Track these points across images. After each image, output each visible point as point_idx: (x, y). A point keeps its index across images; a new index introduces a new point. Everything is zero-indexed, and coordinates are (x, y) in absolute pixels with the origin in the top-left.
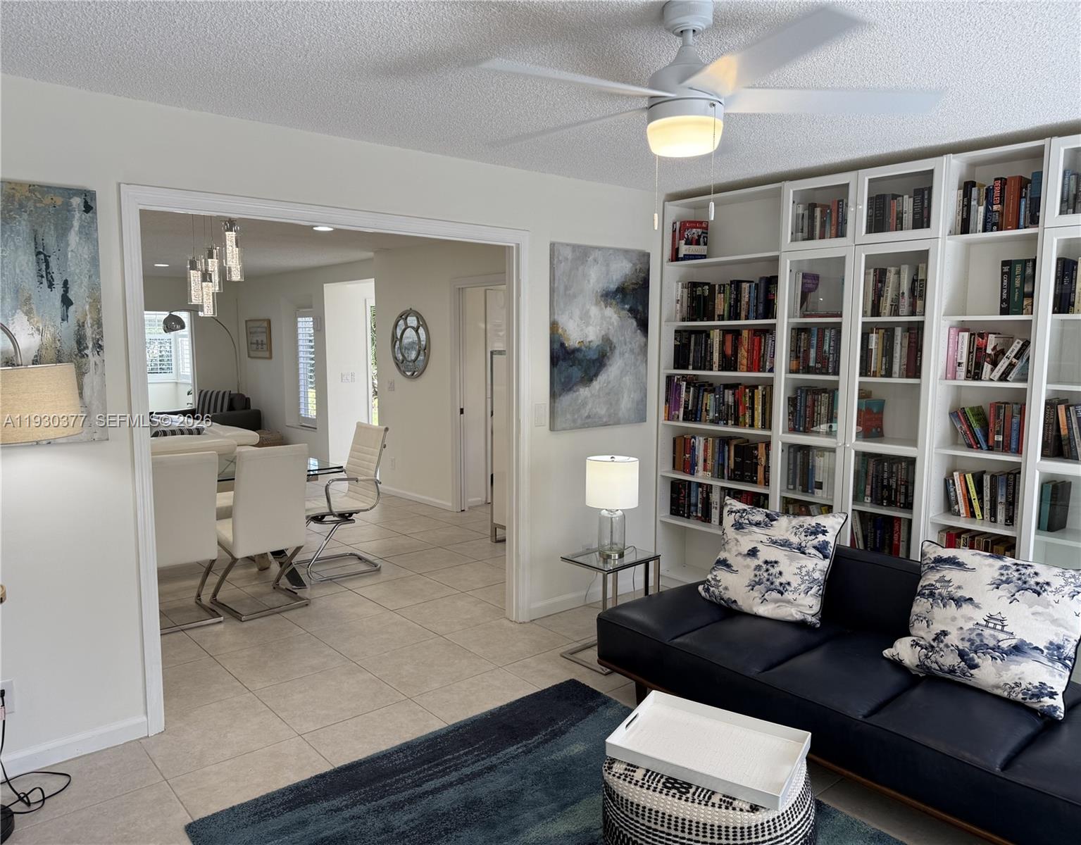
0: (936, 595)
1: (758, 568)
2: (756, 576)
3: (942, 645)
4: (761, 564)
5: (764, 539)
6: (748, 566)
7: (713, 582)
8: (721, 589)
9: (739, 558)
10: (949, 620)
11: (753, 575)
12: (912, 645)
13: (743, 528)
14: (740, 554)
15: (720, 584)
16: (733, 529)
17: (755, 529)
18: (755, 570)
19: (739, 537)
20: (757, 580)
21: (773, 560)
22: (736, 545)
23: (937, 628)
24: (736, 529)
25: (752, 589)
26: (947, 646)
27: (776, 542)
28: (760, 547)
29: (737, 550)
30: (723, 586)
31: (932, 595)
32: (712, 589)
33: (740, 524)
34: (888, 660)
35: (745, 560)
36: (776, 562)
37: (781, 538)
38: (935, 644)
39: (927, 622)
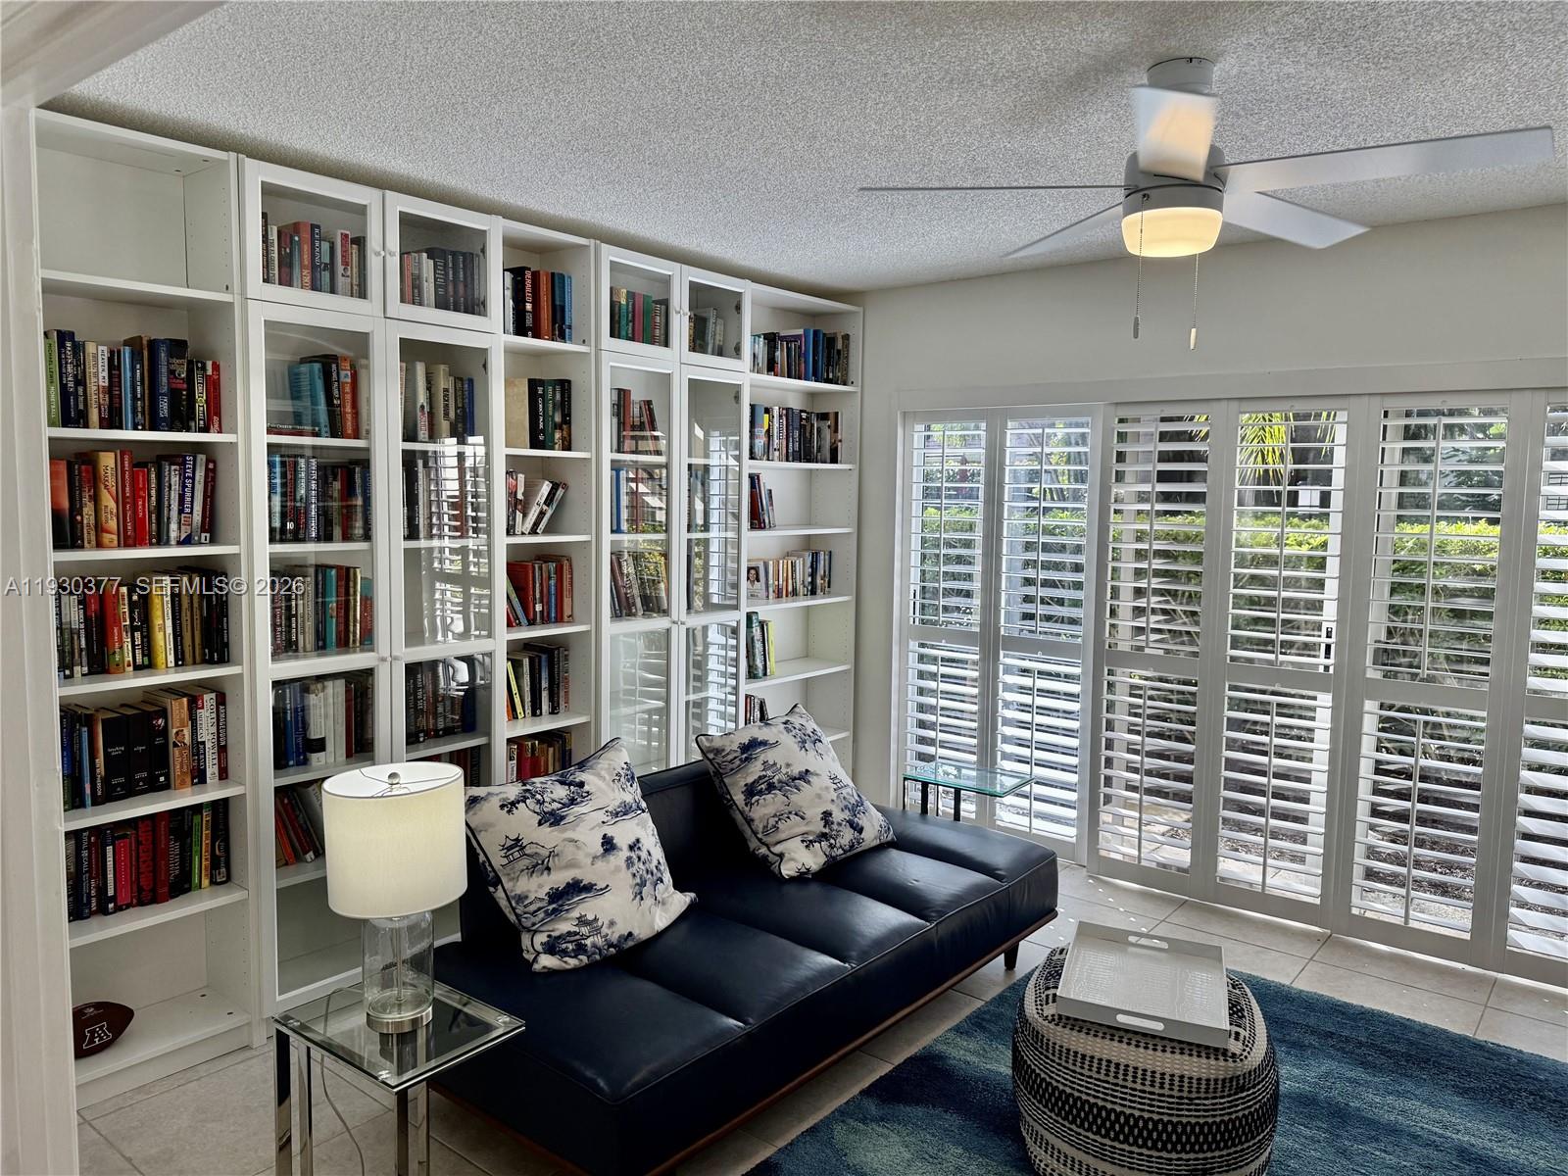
0: (776, 784)
1: (629, 862)
2: (634, 875)
3: (835, 827)
4: (629, 854)
5: (601, 816)
6: (617, 869)
7: (585, 930)
8: (605, 930)
9: (600, 864)
10: (817, 800)
11: (630, 876)
12: (807, 846)
13: (563, 818)
14: (595, 857)
15: (600, 924)
16: (546, 829)
17: (577, 809)
18: (628, 868)
19: (569, 834)
20: (638, 880)
21: (633, 840)
22: (578, 848)
23: (814, 813)
24: (551, 825)
25: (642, 899)
26: (839, 824)
27: (617, 813)
28: (610, 831)
29: (587, 855)
30: (606, 923)
31: (771, 787)
32: (588, 942)
33: (552, 813)
34: (792, 879)
35: (608, 863)
36: (638, 841)
37: (617, 804)
38: (827, 830)
39: (796, 814)
